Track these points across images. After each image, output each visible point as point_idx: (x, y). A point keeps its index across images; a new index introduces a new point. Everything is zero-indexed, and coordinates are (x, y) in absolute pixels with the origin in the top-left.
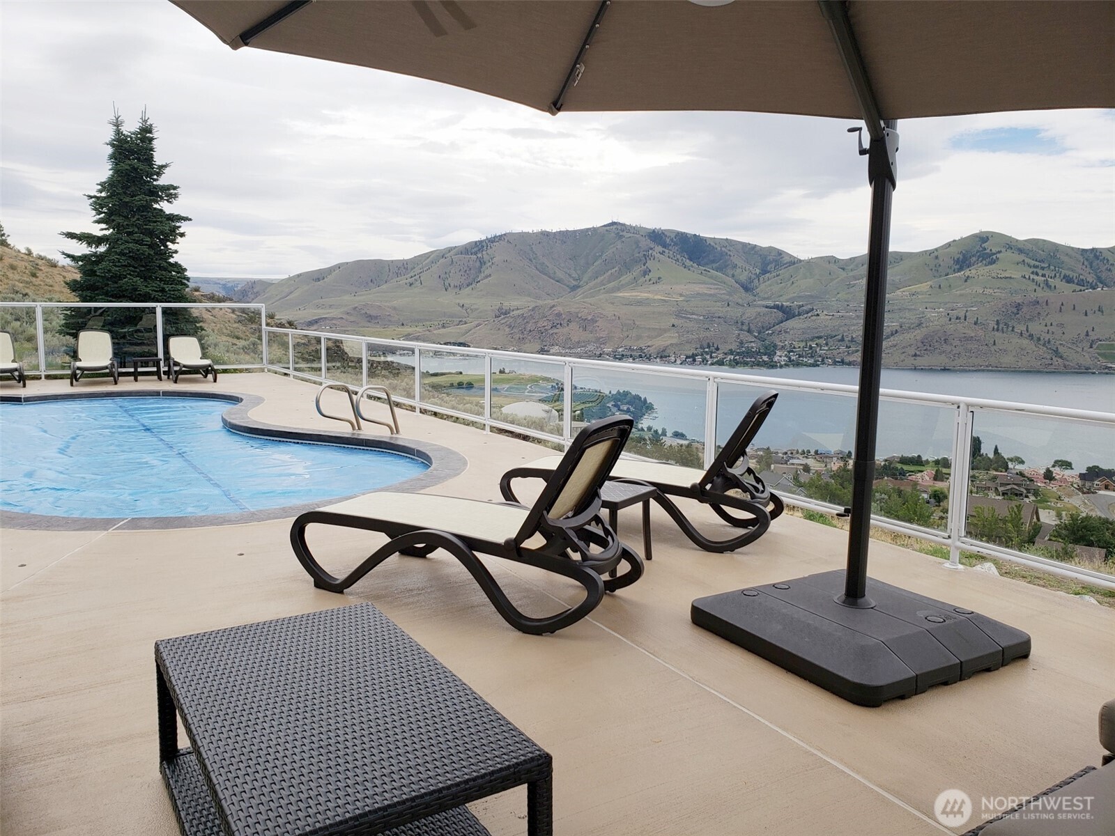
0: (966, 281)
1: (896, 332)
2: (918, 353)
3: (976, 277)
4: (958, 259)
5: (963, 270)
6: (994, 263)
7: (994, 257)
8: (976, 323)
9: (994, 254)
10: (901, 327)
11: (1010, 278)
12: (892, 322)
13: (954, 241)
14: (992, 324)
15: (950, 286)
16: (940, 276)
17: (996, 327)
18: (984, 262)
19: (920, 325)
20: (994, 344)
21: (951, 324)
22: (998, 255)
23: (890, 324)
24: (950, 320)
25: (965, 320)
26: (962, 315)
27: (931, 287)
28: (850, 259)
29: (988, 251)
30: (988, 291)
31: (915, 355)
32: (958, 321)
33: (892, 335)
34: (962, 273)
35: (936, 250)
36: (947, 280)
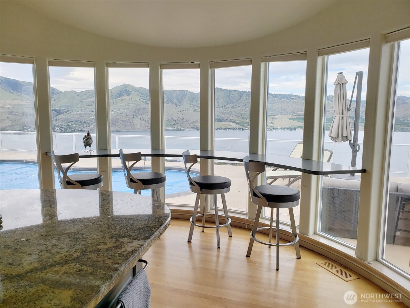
0: (122, 101)
3: (125, 100)
4: (119, 93)
5: (120, 97)
6: (130, 95)
7: (130, 93)
8: (126, 115)
9: (130, 92)
11: (135, 100)
13: (117, 87)
14: (132, 116)
15: (117, 103)
16: (113, 99)
17: (133, 117)
18: (127, 94)
20: (133, 122)
21: (118, 116)
22: (131, 92)
24: (118, 114)
25: (123, 114)
26: (122, 112)
28: (81, 92)
29: (128, 91)
30: (129, 104)
32: (121, 115)
34: (120, 98)
35: (111, 90)
36: (115, 100)
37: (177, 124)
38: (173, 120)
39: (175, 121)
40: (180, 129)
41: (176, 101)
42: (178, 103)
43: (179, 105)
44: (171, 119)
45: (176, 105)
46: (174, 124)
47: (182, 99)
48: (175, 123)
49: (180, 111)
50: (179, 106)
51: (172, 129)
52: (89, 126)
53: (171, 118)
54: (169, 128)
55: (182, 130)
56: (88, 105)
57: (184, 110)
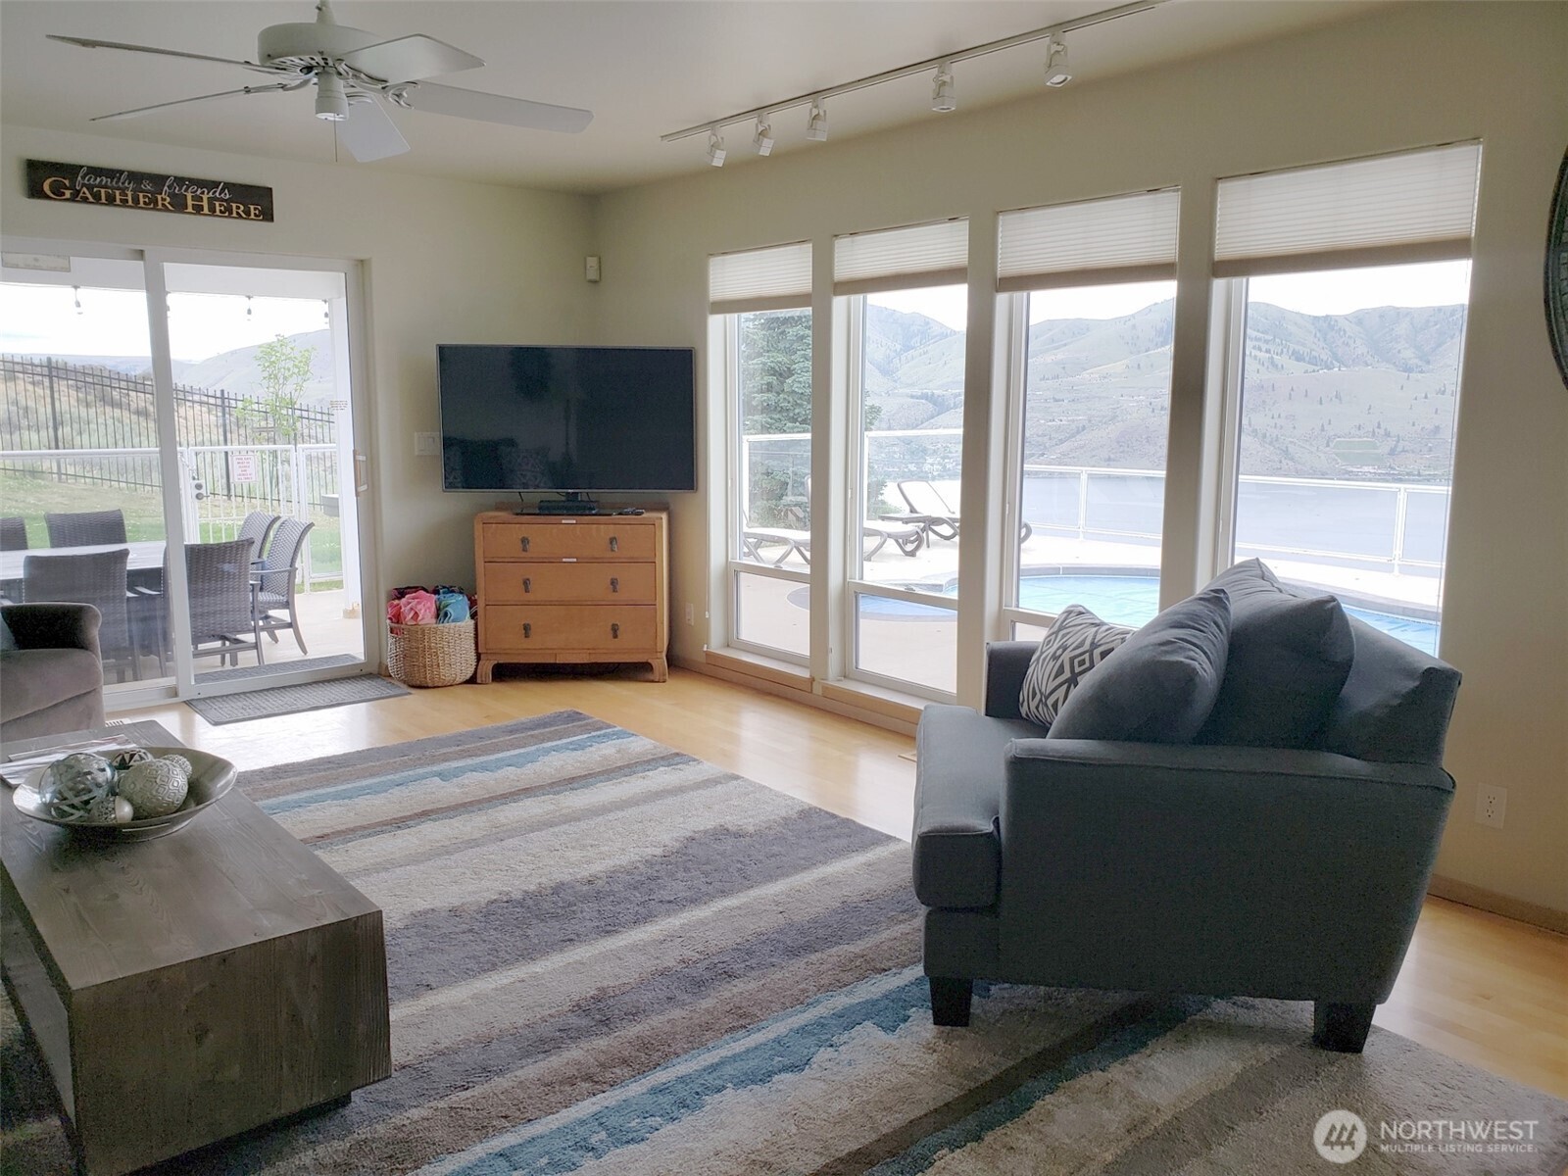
1: (1084, 428)
2: (1112, 456)
10: (1090, 421)
12: (1078, 415)
15: (1152, 366)
16: (1139, 352)
19: (1114, 418)
21: (1154, 417)
23: (1076, 418)
24: (1153, 411)
27: (1128, 366)
31: (1109, 459)
33: (1078, 432)
35: (1133, 316)
36: (1147, 356)
37: (1403, 451)
38: (1388, 434)
39: (1398, 442)
40: (1419, 475)
41: (1408, 354)
42: (1420, 363)
43: (1421, 372)
44: (1376, 430)
45: (1408, 370)
46: (1392, 452)
47: (1439, 345)
48: (1396, 446)
49: (1426, 397)
50: (1420, 376)
51: (1379, 474)
52: (1043, 454)
53: (1379, 427)
54: (1366, 469)
55: (1428, 480)
56: (1043, 379)
57: (1443, 393)
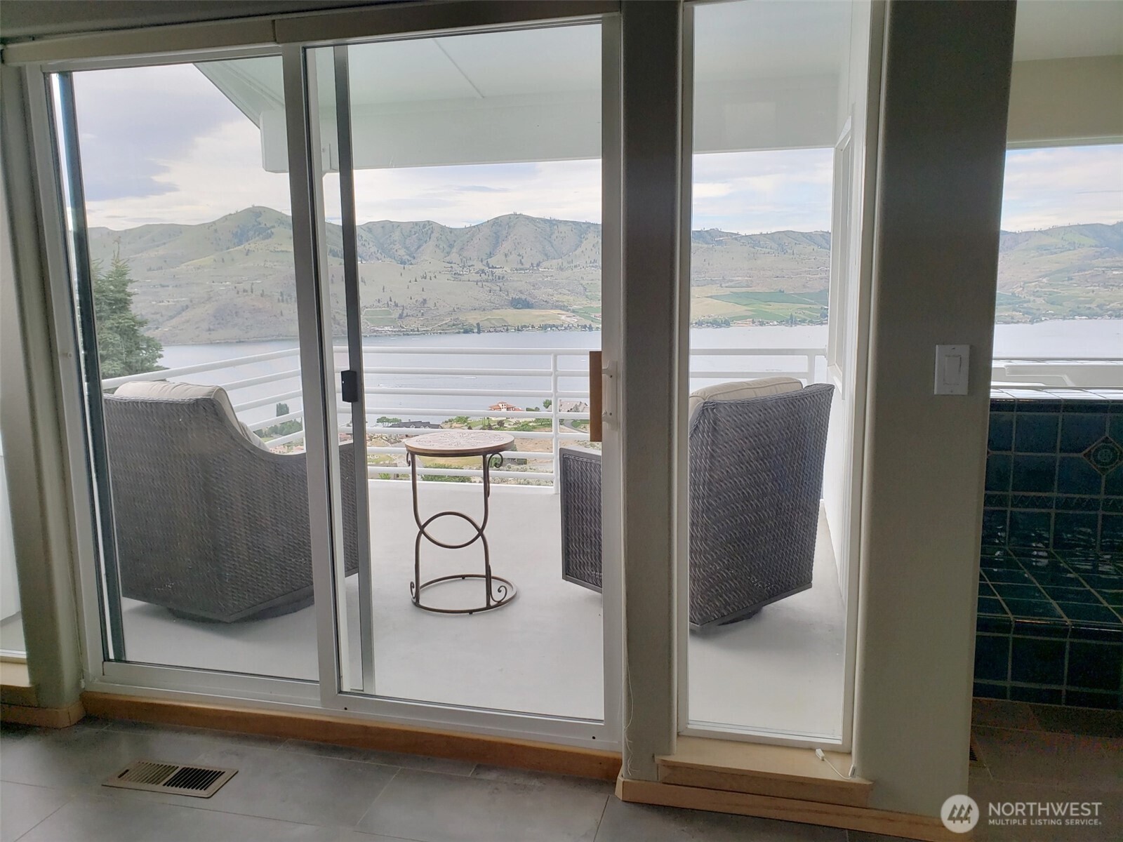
0: (247, 255)
3: (256, 251)
4: (237, 232)
5: (242, 244)
6: (270, 237)
7: (269, 231)
8: (262, 295)
9: (269, 229)
11: (287, 252)
13: (230, 215)
14: (277, 296)
17: (280, 298)
18: (261, 236)
20: (282, 314)
22: (272, 230)
25: (252, 292)
26: (248, 287)
28: (125, 231)
29: (263, 226)
30: (268, 264)
32: (245, 294)
34: (243, 246)
